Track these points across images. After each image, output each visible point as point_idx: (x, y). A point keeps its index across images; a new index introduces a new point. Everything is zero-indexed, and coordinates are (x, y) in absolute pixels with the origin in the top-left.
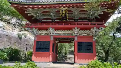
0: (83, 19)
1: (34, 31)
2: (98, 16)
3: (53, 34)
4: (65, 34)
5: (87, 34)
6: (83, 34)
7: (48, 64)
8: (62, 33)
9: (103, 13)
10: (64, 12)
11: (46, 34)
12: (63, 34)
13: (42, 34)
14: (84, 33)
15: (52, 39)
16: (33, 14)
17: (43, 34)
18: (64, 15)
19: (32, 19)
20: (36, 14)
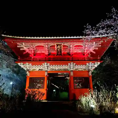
2: (93, 51)
3: (47, 70)
4: (61, 69)
5: (82, 69)
6: (79, 69)
8: (57, 68)
10: (59, 47)
11: (40, 69)
16: (25, 49)
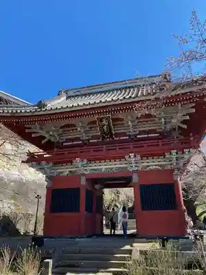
0: (148, 134)
3: (85, 172)
4: (112, 169)
5: (158, 165)
6: (151, 167)
7: (77, 239)
8: (104, 167)
11: (70, 172)
12: (107, 169)
13: (63, 172)
14: (153, 164)
15: (83, 181)
16: (42, 133)
17: (66, 173)
18: (105, 128)
19: (43, 142)
20: (48, 132)
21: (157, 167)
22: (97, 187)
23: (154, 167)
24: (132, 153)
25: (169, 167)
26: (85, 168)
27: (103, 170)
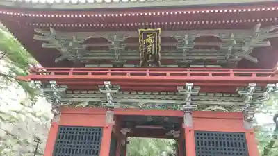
0: (205, 64)
1: (55, 93)
3: (114, 105)
4: (153, 104)
5: (223, 106)
6: (212, 108)
8: (141, 102)
9: (269, 43)
10: (150, 40)
11: (91, 103)
12: (146, 104)
13: (80, 102)
14: (215, 103)
15: (109, 120)
16: (57, 44)
17: (84, 105)
19: (57, 60)
21: (220, 108)
22: (124, 131)
23: (216, 108)
24: (190, 81)
25: (238, 110)
26: (115, 100)
27: (141, 105)
